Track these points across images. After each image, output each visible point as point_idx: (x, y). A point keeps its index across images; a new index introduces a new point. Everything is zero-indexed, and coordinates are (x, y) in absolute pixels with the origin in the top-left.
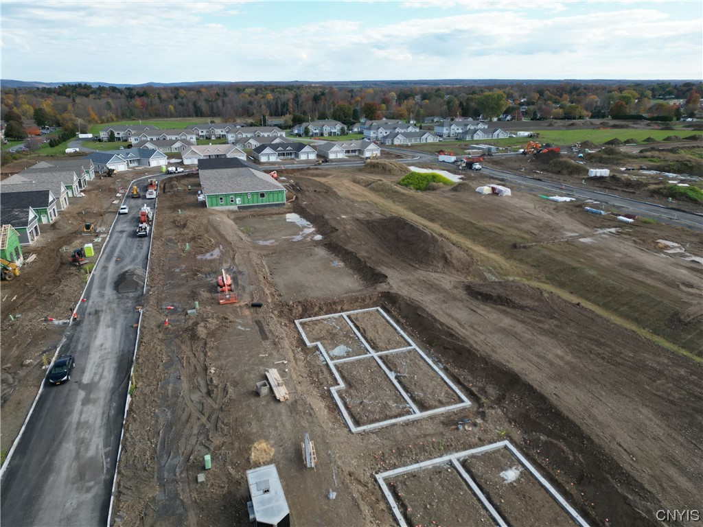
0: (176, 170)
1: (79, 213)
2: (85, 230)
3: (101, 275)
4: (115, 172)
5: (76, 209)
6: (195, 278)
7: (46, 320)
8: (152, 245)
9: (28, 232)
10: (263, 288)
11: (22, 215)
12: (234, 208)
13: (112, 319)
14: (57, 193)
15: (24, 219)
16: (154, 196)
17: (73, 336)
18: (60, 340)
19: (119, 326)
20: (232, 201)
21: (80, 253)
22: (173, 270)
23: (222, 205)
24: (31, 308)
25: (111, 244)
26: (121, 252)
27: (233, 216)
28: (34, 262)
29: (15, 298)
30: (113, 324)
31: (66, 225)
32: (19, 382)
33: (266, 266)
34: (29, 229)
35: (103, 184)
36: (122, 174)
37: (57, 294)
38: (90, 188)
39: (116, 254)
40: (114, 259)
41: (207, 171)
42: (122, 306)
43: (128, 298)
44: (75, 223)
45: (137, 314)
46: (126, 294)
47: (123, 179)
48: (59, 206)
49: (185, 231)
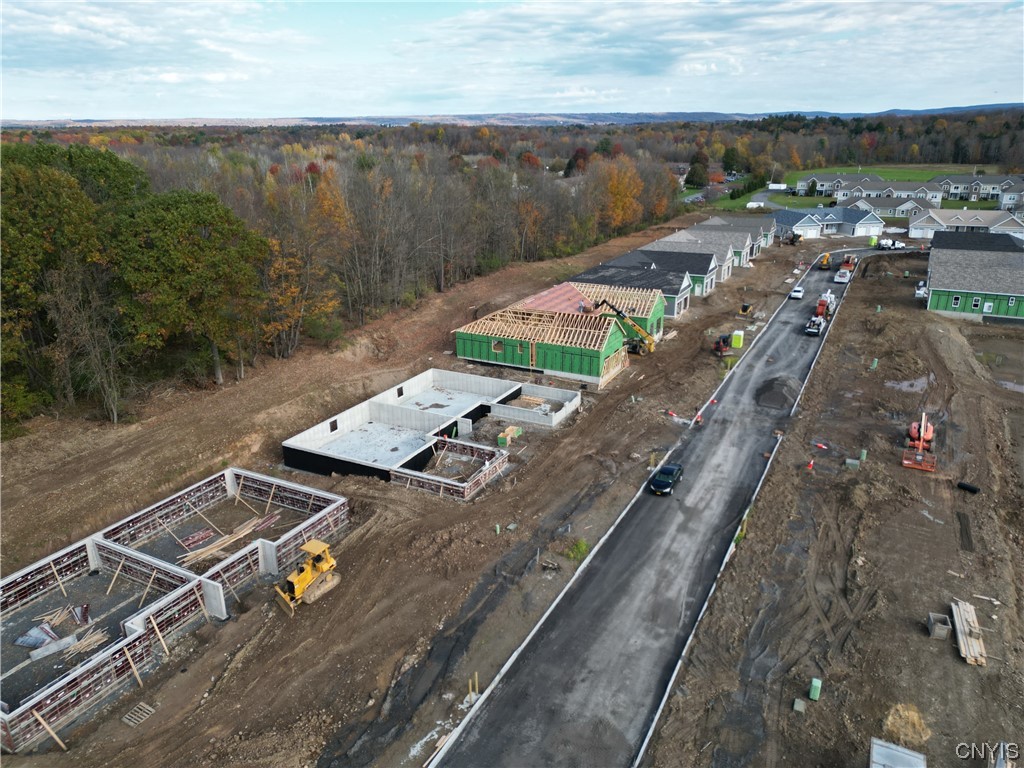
0: (894, 244)
1: (740, 289)
2: (741, 312)
3: (743, 375)
4: (801, 239)
5: (739, 282)
6: (874, 414)
7: (666, 413)
8: (822, 350)
9: (677, 303)
10: (988, 464)
11: (676, 281)
12: (977, 317)
13: (740, 437)
14: (722, 259)
15: (677, 286)
16: (846, 280)
17: (689, 443)
18: (674, 443)
19: (746, 449)
20: (976, 306)
21: (726, 341)
22: (842, 393)
23: (955, 309)
24: (655, 394)
25: (766, 337)
26: (777, 350)
27: (969, 331)
28: (672, 340)
29: (642, 378)
30: (740, 443)
31: (719, 302)
32: (622, 474)
33: (1007, 429)
34: (679, 299)
35: (781, 254)
36: (810, 243)
37: (686, 385)
38: (763, 257)
39: (770, 352)
40: (765, 358)
41: (945, 251)
42: (757, 423)
43: (768, 414)
44: (731, 301)
45: (772, 441)
46: (766, 409)
47: (808, 249)
48: (719, 276)
49: (879, 340)
